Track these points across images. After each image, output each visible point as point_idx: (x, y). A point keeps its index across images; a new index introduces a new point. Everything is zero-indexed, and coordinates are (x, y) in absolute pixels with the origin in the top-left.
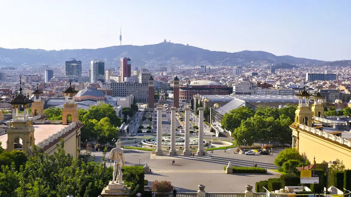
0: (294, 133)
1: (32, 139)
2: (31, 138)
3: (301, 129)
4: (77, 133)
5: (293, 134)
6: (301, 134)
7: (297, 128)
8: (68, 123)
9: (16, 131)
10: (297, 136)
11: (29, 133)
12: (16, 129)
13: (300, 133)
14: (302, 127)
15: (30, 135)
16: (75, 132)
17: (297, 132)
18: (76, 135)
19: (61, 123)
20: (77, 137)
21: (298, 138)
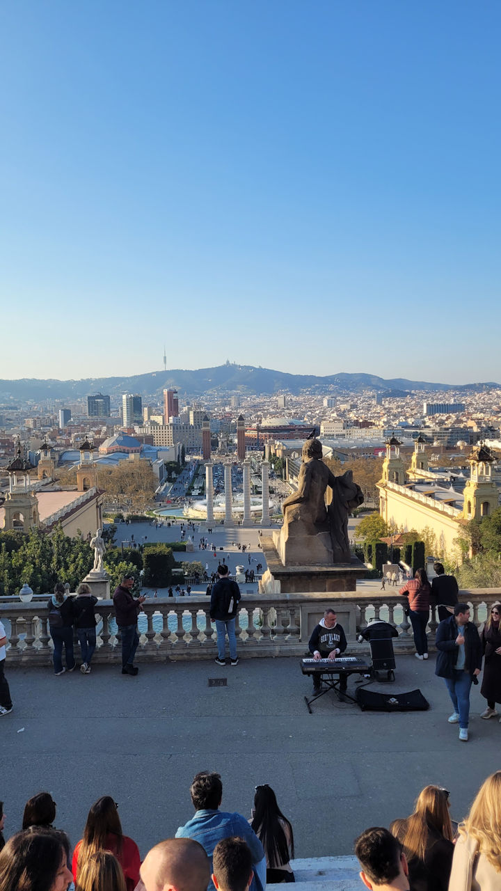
0: (382, 493)
1: (36, 514)
2: (34, 512)
3: (389, 488)
4: (97, 502)
5: (381, 495)
6: (390, 493)
7: (385, 486)
8: (85, 489)
9: (15, 505)
10: (384, 496)
11: (31, 507)
12: (15, 502)
13: (388, 493)
14: (390, 485)
15: (33, 509)
16: (94, 500)
17: (384, 493)
18: (95, 505)
19: (76, 490)
20: (97, 507)
21: (386, 500)
